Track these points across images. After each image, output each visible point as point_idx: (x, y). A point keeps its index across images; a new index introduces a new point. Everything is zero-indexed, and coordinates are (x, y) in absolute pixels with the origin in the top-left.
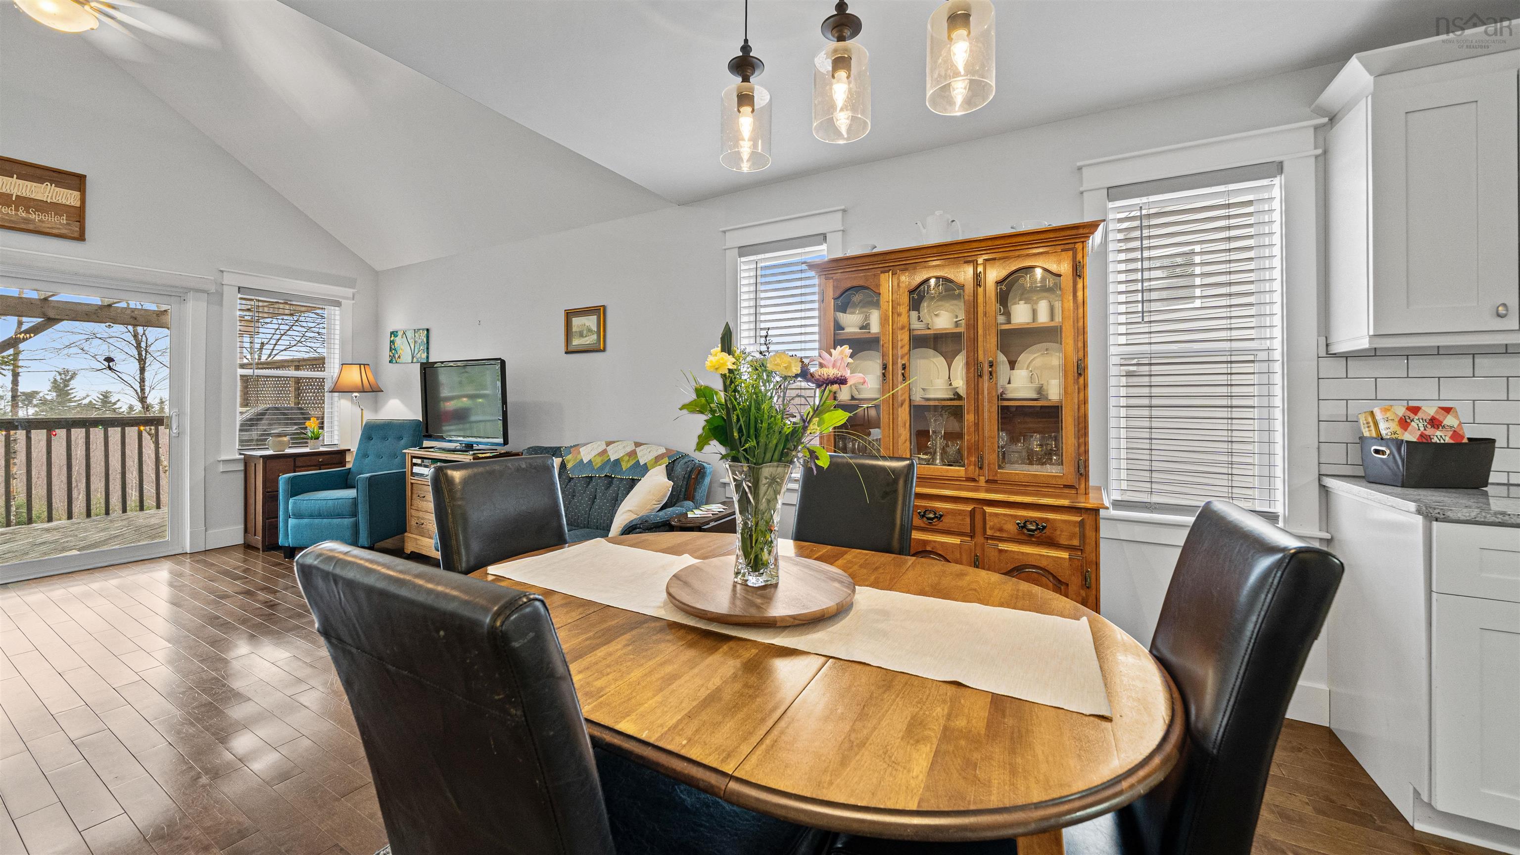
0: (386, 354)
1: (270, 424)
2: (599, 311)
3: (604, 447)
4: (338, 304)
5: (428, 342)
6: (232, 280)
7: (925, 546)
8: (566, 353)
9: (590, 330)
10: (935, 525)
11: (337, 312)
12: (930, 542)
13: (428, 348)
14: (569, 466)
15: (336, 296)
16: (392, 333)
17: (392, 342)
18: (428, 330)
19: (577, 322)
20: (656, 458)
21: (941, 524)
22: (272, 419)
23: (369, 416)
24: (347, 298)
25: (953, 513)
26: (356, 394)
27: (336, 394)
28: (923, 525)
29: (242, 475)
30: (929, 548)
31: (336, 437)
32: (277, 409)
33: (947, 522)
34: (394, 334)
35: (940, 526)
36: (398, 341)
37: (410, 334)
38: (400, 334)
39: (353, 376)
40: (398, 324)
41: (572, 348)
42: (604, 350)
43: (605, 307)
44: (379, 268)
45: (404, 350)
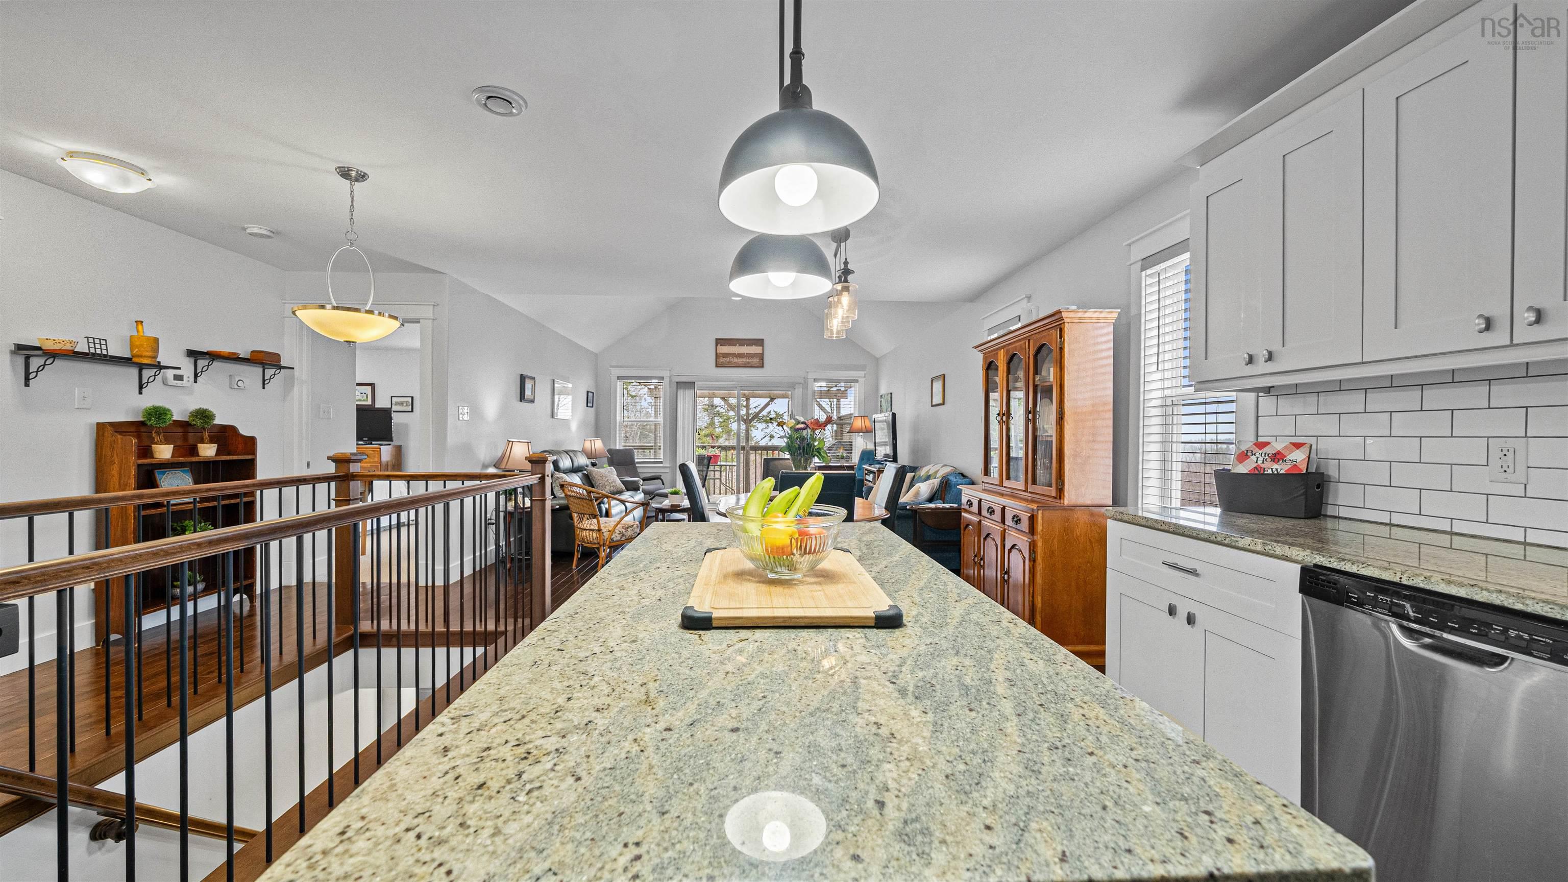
2: (943, 378)
4: (857, 381)
5: (892, 401)
6: (811, 376)
8: (931, 406)
9: (939, 391)
11: (858, 386)
13: (891, 405)
15: (857, 377)
16: (881, 396)
18: (891, 394)
19: (935, 385)
23: (865, 446)
24: (862, 377)
26: (861, 434)
27: (856, 434)
31: (854, 459)
36: (882, 400)
37: (886, 397)
38: (883, 396)
39: (858, 423)
40: (883, 390)
41: (934, 403)
42: (944, 403)
43: (944, 375)
44: (878, 356)
45: (884, 407)
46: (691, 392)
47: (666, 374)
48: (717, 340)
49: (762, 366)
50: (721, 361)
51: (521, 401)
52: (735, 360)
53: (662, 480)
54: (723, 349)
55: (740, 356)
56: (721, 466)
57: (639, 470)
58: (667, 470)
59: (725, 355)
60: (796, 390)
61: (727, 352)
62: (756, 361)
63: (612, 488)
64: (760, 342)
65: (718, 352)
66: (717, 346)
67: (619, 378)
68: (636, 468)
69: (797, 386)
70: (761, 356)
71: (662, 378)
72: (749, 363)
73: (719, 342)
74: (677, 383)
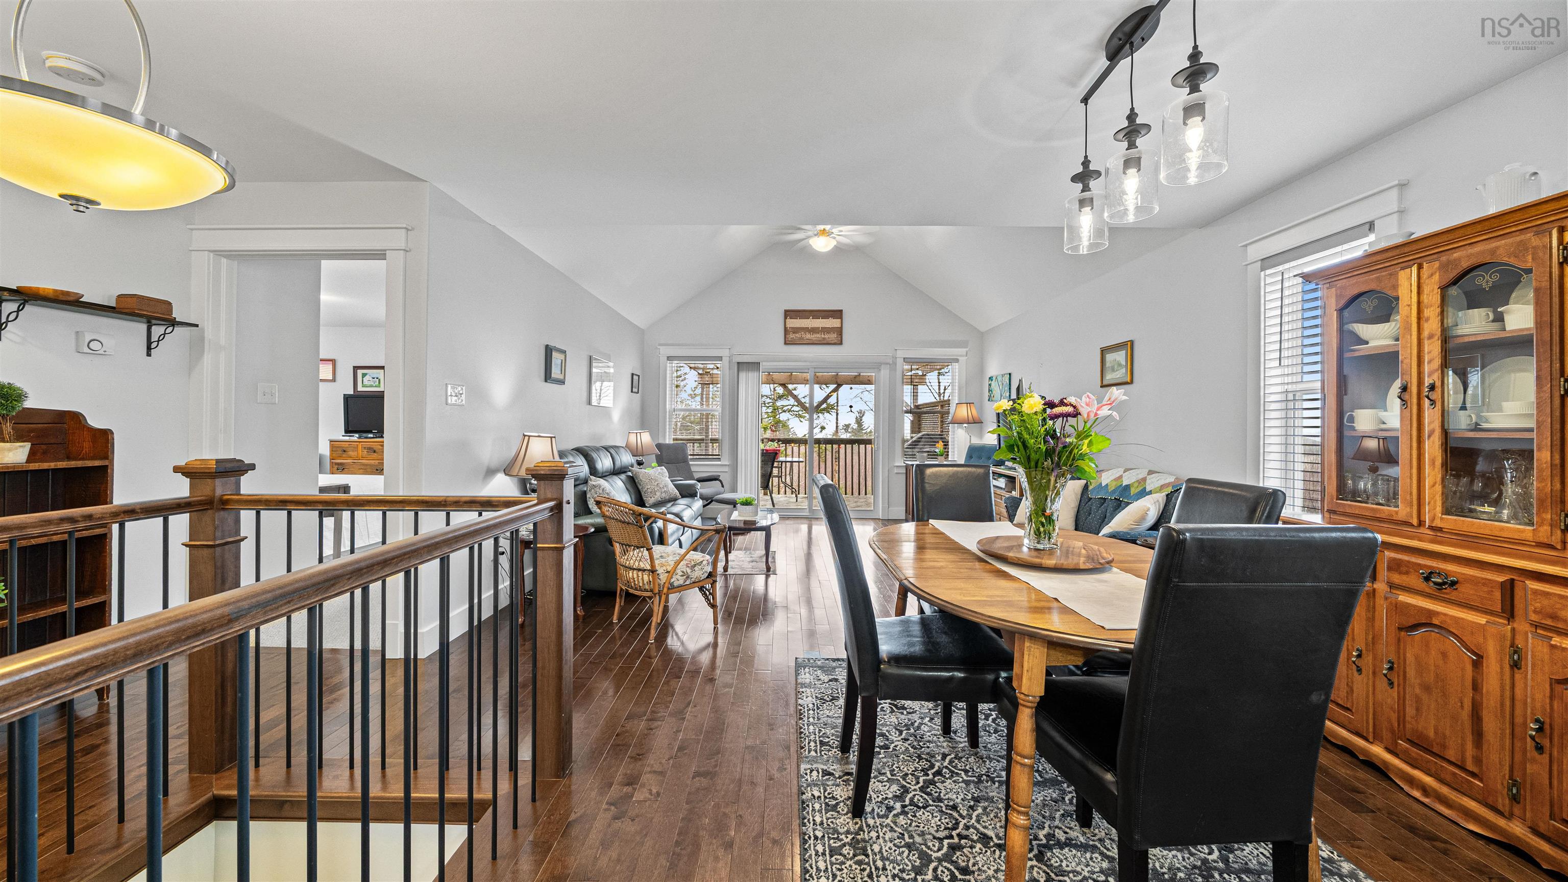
0: (987, 394)
1: (925, 445)
2: (1128, 346)
3: (1121, 473)
4: (957, 361)
5: (1010, 384)
6: (901, 354)
7: (1431, 618)
8: (1101, 387)
9: (1120, 365)
10: (1446, 594)
11: (957, 367)
12: (1437, 614)
13: (1010, 389)
14: (1090, 488)
15: (957, 356)
16: (990, 378)
17: (990, 385)
18: (1010, 374)
19: (1109, 357)
20: (1162, 486)
21: (1455, 593)
22: (925, 442)
23: (976, 441)
24: (961, 356)
25: (1474, 581)
26: (965, 425)
27: (956, 425)
28: (1428, 590)
29: (904, 476)
30: (1435, 621)
31: (956, 456)
32: (928, 435)
33: (1465, 591)
34: (991, 379)
35: (1453, 595)
36: (993, 383)
37: (999, 379)
38: (994, 378)
39: (963, 412)
40: (993, 369)
41: (1105, 383)
42: (1132, 382)
43: (1132, 342)
44: (983, 329)
45: (997, 391)
46: (756, 374)
47: (725, 353)
48: (786, 311)
49: (841, 343)
50: (791, 337)
51: (546, 381)
52: (808, 336)
53: (721, 481)
54: (793, 323)
55: (814, 330)
56: (782, 462)
57: (693, 469)
58: (726, 469)
59: (796, 330)
60: (882, 372)
61: (798, 326)
62: (833, 336)
63: (664, 495)
64: (837, 314)
65: (788, 326)
66: (786, 318)
67: (669, 358)
68: (689, 466)
69: (883, 366)
70: (840, 331)
71: (720, 358)
72: (824, 339)
73: (789, 314)
74: (738, 363)
